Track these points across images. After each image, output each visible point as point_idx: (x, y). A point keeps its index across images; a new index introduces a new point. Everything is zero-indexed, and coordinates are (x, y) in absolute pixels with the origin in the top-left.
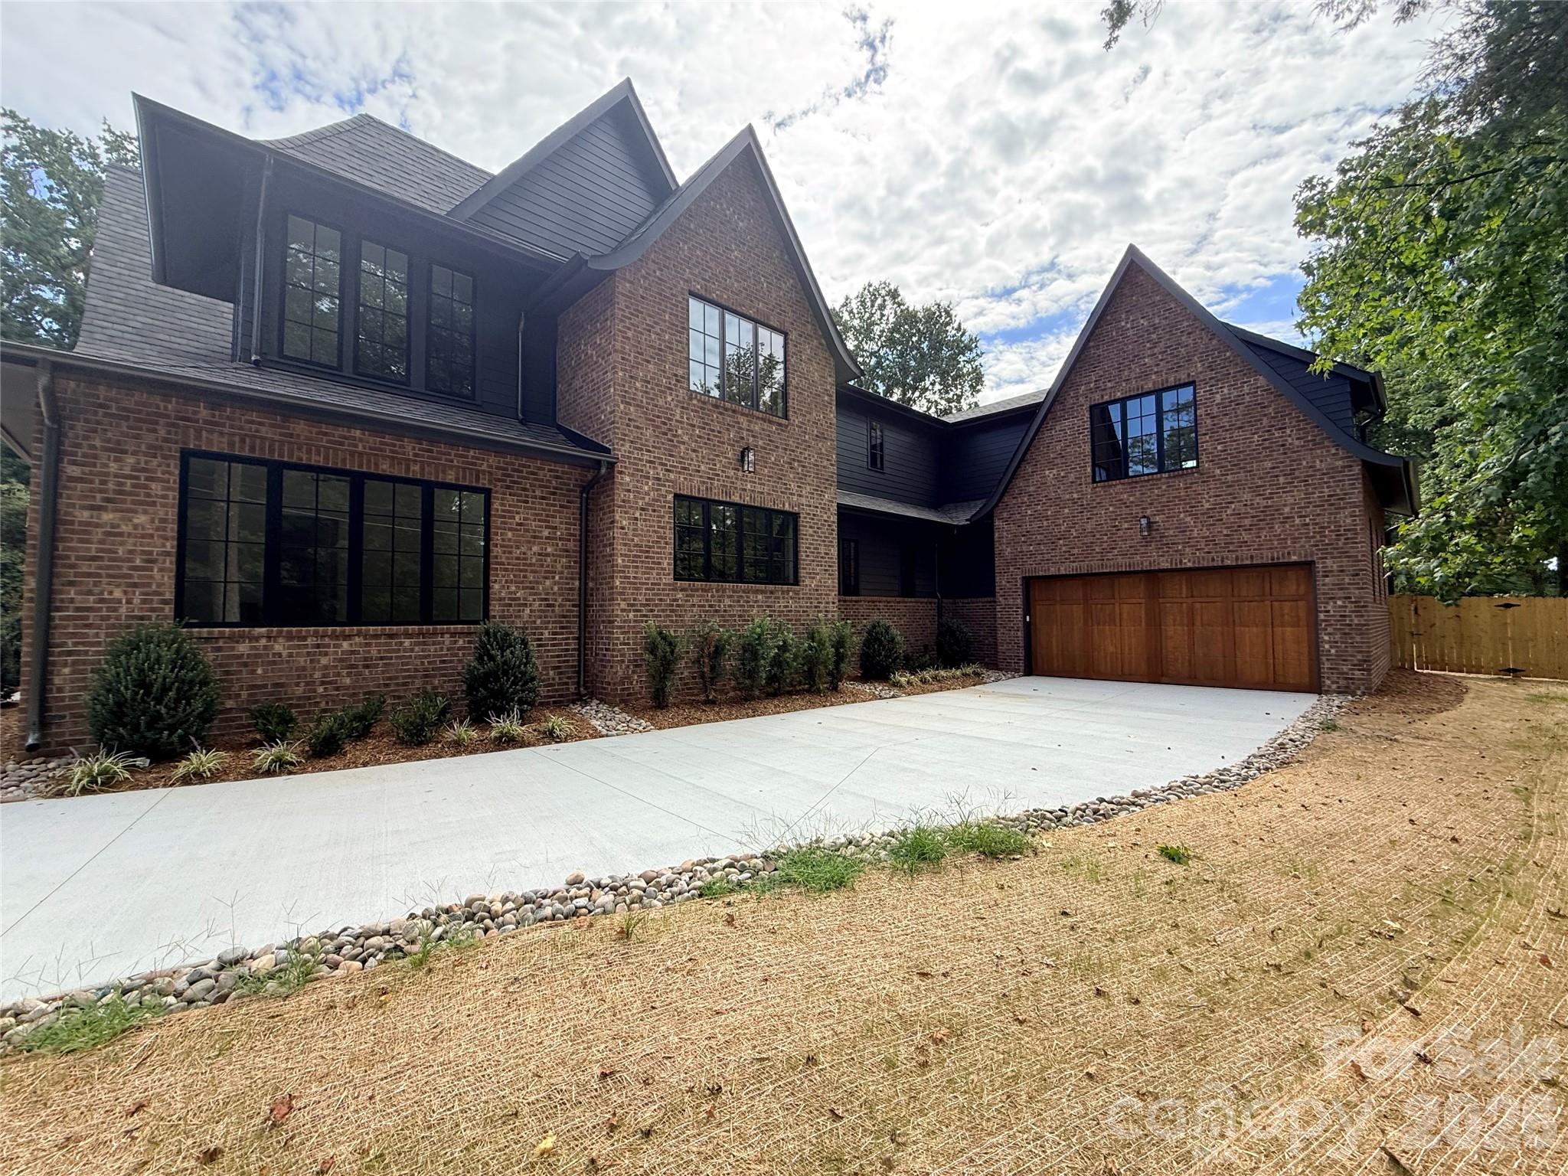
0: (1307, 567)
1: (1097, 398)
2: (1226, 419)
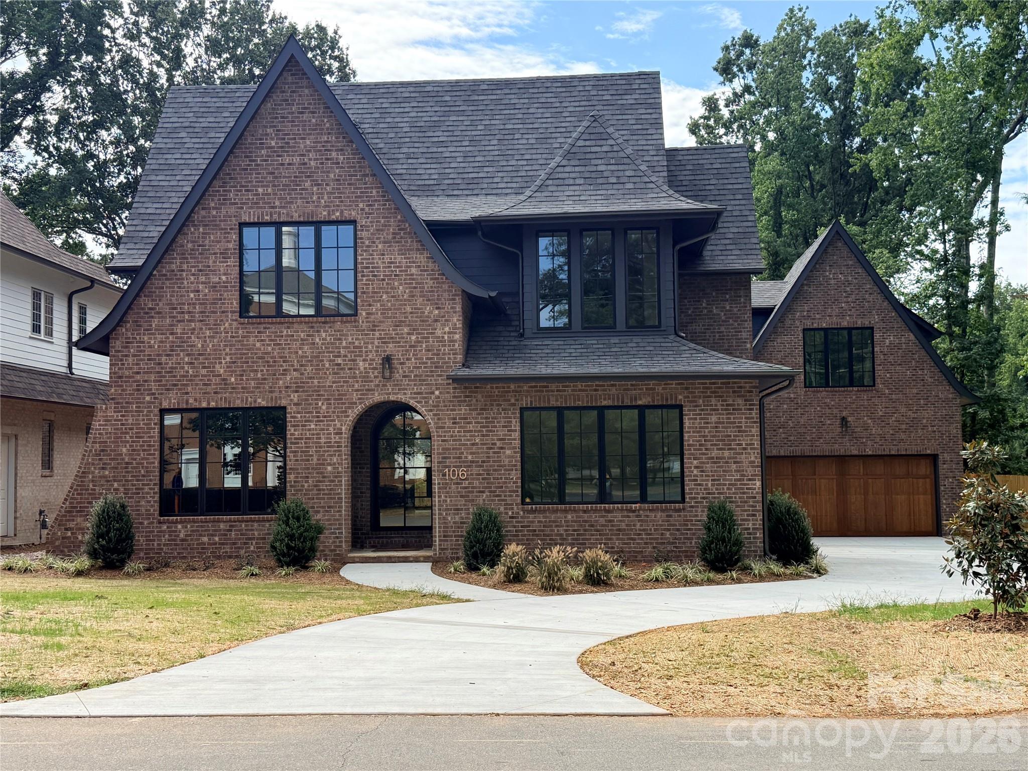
1: (808, 324)
2: (892, 357)
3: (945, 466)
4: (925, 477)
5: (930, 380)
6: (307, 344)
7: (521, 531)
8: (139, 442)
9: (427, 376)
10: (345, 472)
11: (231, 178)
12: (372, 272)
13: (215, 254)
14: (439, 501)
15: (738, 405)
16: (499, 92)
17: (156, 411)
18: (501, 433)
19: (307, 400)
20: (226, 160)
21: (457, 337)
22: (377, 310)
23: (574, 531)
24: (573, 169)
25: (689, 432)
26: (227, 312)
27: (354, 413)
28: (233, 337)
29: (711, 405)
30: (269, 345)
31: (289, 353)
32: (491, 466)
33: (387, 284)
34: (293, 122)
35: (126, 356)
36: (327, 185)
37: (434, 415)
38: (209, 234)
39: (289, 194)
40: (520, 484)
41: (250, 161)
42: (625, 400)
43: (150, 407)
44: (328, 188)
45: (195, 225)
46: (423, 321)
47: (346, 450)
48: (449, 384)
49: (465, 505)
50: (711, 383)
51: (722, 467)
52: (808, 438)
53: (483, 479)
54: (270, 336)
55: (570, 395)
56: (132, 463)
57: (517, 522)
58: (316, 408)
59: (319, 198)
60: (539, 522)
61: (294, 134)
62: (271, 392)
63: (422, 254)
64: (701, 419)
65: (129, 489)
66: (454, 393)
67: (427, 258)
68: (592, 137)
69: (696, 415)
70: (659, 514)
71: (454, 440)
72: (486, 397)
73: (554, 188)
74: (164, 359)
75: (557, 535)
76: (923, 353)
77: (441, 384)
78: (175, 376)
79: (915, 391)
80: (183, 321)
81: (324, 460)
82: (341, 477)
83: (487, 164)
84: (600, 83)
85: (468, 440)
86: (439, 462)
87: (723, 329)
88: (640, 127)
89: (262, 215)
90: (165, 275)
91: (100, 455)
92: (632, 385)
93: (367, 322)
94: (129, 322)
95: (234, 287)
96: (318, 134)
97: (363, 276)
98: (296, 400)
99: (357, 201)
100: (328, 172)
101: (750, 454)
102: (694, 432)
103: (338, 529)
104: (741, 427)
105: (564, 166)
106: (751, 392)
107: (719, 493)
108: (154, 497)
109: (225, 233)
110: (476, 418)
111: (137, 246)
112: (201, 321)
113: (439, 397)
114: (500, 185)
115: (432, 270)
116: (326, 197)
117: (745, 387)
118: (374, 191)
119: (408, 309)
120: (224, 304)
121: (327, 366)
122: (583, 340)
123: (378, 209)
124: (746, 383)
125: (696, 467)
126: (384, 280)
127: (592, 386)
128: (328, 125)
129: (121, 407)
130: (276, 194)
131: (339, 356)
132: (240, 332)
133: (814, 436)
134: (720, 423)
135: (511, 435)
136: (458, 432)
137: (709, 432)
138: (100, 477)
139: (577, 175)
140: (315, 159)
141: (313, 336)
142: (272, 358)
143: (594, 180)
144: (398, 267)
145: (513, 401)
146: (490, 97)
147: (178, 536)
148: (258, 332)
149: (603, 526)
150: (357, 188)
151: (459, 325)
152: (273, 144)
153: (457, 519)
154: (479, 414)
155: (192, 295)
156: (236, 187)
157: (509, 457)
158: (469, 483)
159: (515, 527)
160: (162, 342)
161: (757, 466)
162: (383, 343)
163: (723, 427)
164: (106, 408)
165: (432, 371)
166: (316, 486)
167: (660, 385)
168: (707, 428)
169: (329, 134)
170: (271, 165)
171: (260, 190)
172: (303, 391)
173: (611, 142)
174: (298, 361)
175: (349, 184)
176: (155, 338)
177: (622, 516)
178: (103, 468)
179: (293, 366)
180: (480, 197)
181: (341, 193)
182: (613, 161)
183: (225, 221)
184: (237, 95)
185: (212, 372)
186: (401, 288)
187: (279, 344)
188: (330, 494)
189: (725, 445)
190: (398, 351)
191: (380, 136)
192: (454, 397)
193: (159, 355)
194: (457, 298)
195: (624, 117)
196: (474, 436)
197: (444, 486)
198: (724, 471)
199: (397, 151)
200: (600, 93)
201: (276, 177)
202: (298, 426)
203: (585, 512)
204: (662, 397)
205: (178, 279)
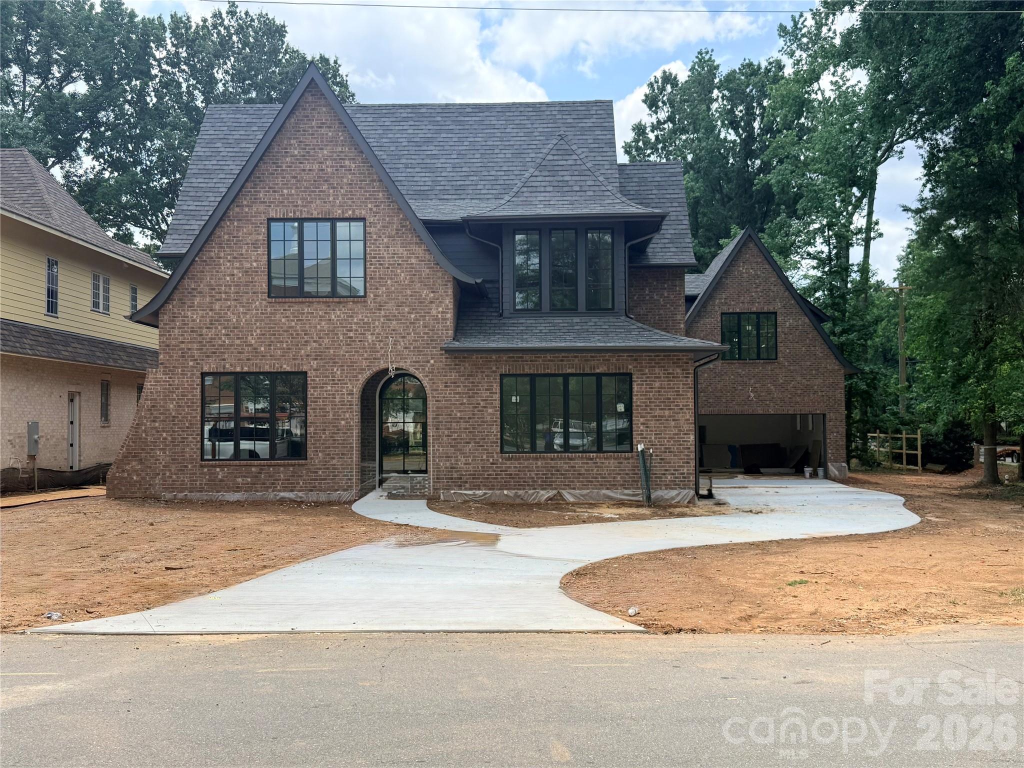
0: (823, 416)
1: (725, 309)
2: (791, 336)
5: (820, 354)
6: (325, 320)
7: (500, 475)
8: (184, 399)
9: (424, 347)
10: (356, 426)
11: (261, 181)
12: (379, 261)
13: (247, 244)
14: (433, 450)
15: (677, 373)
16: (481, 114)
17: (198, 374)
18: (485, 394)
19: (324, 366)
20: (256, 166)
21: (449, 316)
22: (382, 292)
23: (543, 474)
24: (544, 179)
25: (637, 395)
26: (258, 293)
27: (363, 378)
28: (263, 314)
29: (655, 374)
30: (293, 321)
31: (310, 327)
32: (476, 422)
33: (391, 271)
34: (313, 134)
35: (173, 328)
36: (341, 188)
37: (430, 380)
38: (243, 227)
39: (309, 195)
40: (499, 437)
41: (277, 167)
42: (586, 369)
43: (193, 371)
44: (342, 191)
45: (231, 220)
46: (421, 302)
47: (356, 408)
48: (442, 354)
49: (454, 453)
50: (655, 356)
51: (663, 423)
53: (469, 432)
54: (294, 313)
55: (540, 364)
56: (178, 417)
57: (496, 467)
58: (332, 373)
59: (334, 199)
60: (515, 467)
61: (313, 145)
62: (294, 359)
63: (420, 247)
64: (647, 385)
65: (175, 439)
66: (446, 362)
67: (425, 250)
68: (559, 153)
69: (643, 381)
70: (612, 461)
71: (446, 401)
72: (472, 365)
73: (529, 195)
74: (204, 331)
75: (529, 478)
76: (816, 333)
77: (435, 355)
78: (214, 346)
79: (809, 363)
80: (220, 300)
81: (338, 416)
82: (353, 429)
83: (472, 173)
84: (564, 109)
85: (457, 400)
86: (433, 418)
87: (662, 312)
88: (596, 145)
89: (287, 211)
90: (205, 261)
91: (151, 410)
92: (591, 357)
93: (375, 302)
94: (175, 300)
95: (263, 272)
96: (334, 145)
97: (371, 265)
98: (315, 366)
99: (366, 202)
100: (343, 177)
101: (686, 413)
102: (641, 395)
103: (350, 472)
104: (679, 391)
105: (536, 176)
106: (688, 363)
107: (660, 445)
108: (196, 445)
109: (256, 227)
110: (464, 383)
111: (181, 237)
112: (236, 300)
113: (433, 365)
114: (483, 192)
115: (429, 261)
116: (340, 198)
117: (683, 359)
118: (381, 194)
119: (409, 292)
120: (255, 286)
121: (341, 338)
122: (550, 320)
123: (383, 209)
124: (683, 356)
125: (643, 424)
126: (388, 268)
127: (559, 357)
128: (342, 138)
129: (169, 371)
130: (298, 195)
131: (351, 331)
132: (269, 309)
133: (728, 398)
134: (661, 388)
135: (492, 397)
136: (449, 394)
137: (653, 395)
138: (152, 428)
139: (547, 184)
140: (331, 167)
141: (329, 313)
142: (295, 331)
143: (562, 188)
144: (400, 257)
145: (494, 369)
146: (474, 119)
147: (217, 477)
148: (284, 310)
149: (567, 471)
150: (366, 191)
151: (451, 306)
152: (296, 152)
153: (448, 464)
154: (466, 379)
155: (228, 278)
156: (265, 188)
157: (491, 414)
158: (458, 436)
159: (495, 471)
160: (203, 317)
161: (691, 423)
162: (388, 320)
163: (664, 392)
164: (156, 372)
165: (428, 344)
166: (331, 437)
167: (614, 357)
168: (652, 392)
169: (343, 145)
170: (294, 170)
171: (285, 191)
172: (321, 359)
173: (575, 157)
174: (317, 334)
175: (360, 188)
176: (197, 314)
177: (582, 463)
178: (154, 421)
179: (313, 338)
180: (466, 201)
181: (353, 195)
182: (576, 173)
183: (255, 216)
184: (264, 112)
185: (245, 342)
186: (403, 275)
187: (301, 320)
188: (343, 444)
189: (666, 406)
190: (400, 327)
191: (383, 149)
192: (446, 365)
193: (200, 328)
194: (449, 284)
195: (584, 137)
196: (462, 397)
197: (437, 438)
198: (665, 427)
199: (398, 161)
200: (564, 117)
201: (298, 181)
202: (317, 387)
203: (552, 459)
204: (616, 367)
205: (217, 265)
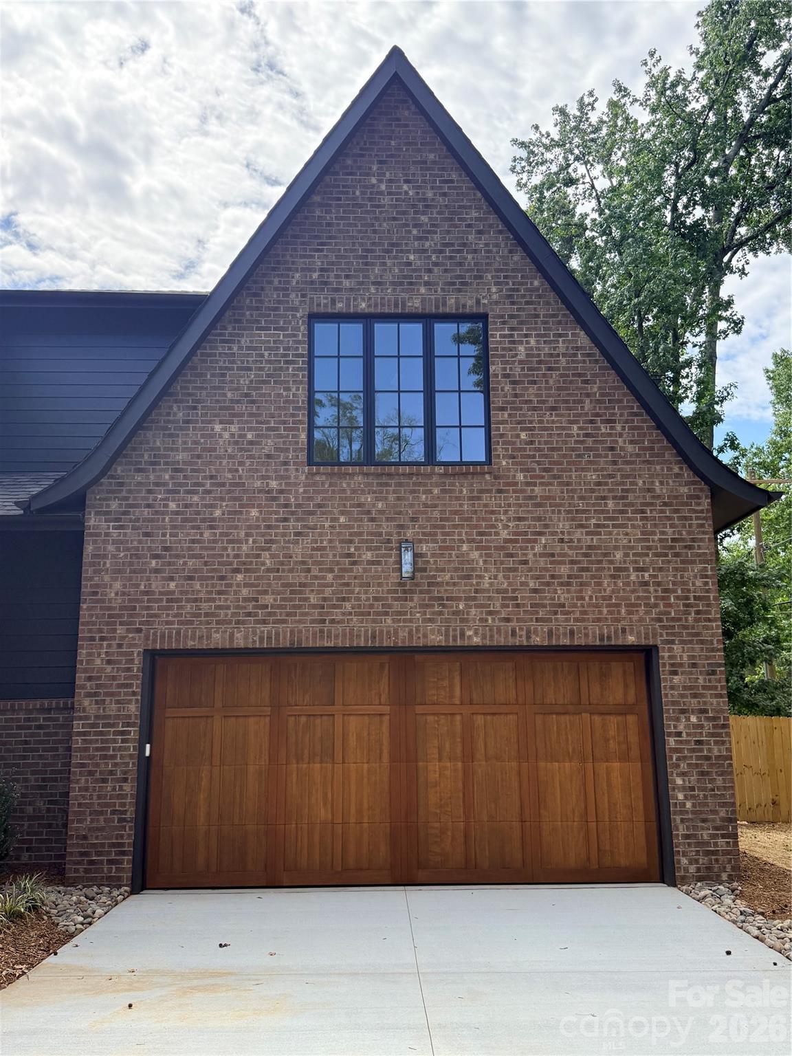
0: (646, 655)
1: (322, 301)
3: (676, 679)
4: (623, 710)
52: (314, 599)
